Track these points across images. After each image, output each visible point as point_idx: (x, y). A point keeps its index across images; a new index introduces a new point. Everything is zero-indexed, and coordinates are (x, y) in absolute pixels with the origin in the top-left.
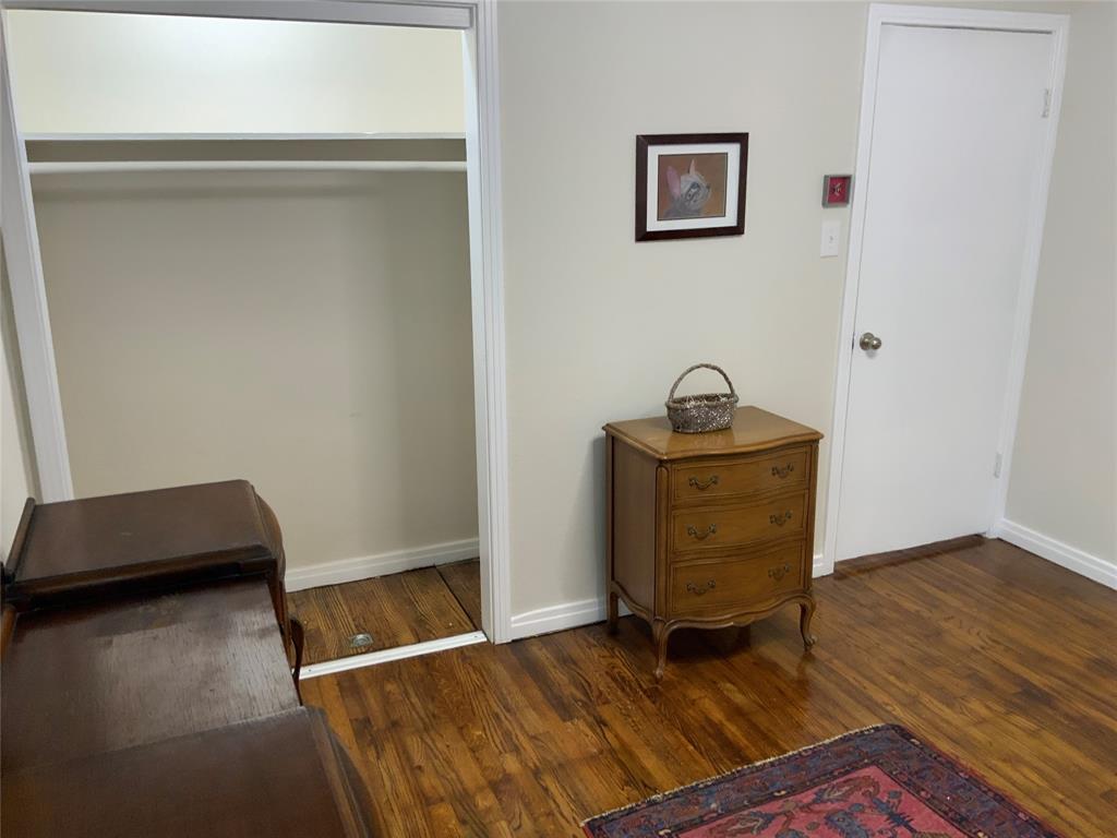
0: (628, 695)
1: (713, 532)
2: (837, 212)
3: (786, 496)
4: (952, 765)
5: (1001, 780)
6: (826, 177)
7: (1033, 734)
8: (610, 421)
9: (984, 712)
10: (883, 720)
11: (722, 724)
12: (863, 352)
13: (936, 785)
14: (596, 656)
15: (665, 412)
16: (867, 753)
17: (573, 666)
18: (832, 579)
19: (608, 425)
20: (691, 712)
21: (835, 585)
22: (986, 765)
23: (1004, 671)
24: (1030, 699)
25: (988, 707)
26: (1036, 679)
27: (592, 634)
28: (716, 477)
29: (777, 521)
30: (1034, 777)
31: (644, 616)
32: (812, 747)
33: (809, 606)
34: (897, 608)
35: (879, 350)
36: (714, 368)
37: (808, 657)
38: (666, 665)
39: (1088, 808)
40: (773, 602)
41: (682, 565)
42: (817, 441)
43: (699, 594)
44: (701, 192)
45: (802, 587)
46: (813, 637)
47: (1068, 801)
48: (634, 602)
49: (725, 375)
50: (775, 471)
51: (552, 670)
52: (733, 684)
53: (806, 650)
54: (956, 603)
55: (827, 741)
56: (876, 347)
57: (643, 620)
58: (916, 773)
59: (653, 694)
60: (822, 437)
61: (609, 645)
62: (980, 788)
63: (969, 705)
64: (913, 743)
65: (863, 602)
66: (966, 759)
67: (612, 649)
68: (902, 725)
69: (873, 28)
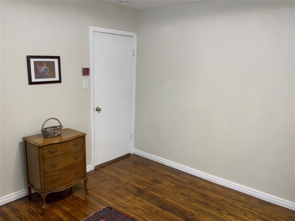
0: (34, 216)
1: (57, 164)
2: (86, 77)
3: (77, 151)
4: (122, 214)
5: (133, 215)
6: (82, 68)
7: (140, 201)
8: (24, 137)
9: (130, 198)
10: (105, 206)
11: (62, 217)
12: (97, 112)
13: (118, 220)
14: (25, 207)
15: (41, 132)
16: (101, 216)
17: (17, 211)
18: (94, 171)
19: (24, 138)
20: (54, 217)
21: (95, 173)
22: (130, 212)
23: (134, 187)
24: (140, 192)
25: (130, 197)
26: (141, 187)
27: (23, 200)
28: (57, 149)
29: (75, 159)
30: (141, 212)
31: (38, 192)
32: (87, 218)
33: (86, 179)
34: (110, 176)
35: (101, 111)
36: (55, 119)
37: (87, 194)
38: (46, 204)
39: (152, 216)
40: (76, 181)
41: (48, 175)
42: (85, 136)
43: (54, 183)
44: (48, 72)
45: (84, 175)
46: (88, 188)
47: (148, 216)
48: (36, 189)
49: (58, 121)
50: (74, 145)
51: (9, 214)
52: (66, 205)
53: (86, 192)
54: (124, 172)
55: (91, 215)
56: (100, 110)
57: (38, 193)
58: (113, 218)
59: (42, 214)
60: (86, 135)
61: (29, 202)
62: (128, 218)
63: (126, 197)
64: (113, 210)
65: (102, 176)
66: (125, 212)
67: (30, 203)
68: (110, 206)
69: (91, 32)
